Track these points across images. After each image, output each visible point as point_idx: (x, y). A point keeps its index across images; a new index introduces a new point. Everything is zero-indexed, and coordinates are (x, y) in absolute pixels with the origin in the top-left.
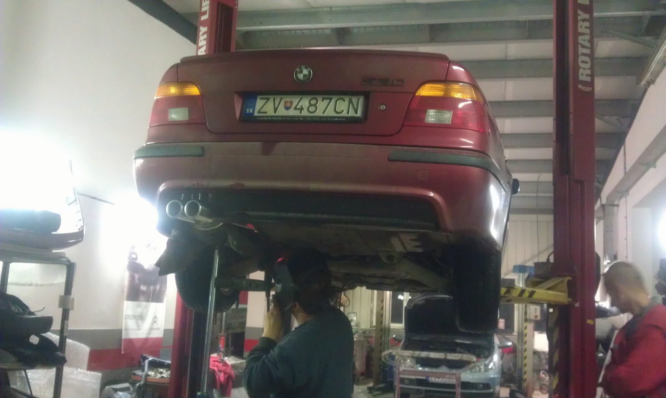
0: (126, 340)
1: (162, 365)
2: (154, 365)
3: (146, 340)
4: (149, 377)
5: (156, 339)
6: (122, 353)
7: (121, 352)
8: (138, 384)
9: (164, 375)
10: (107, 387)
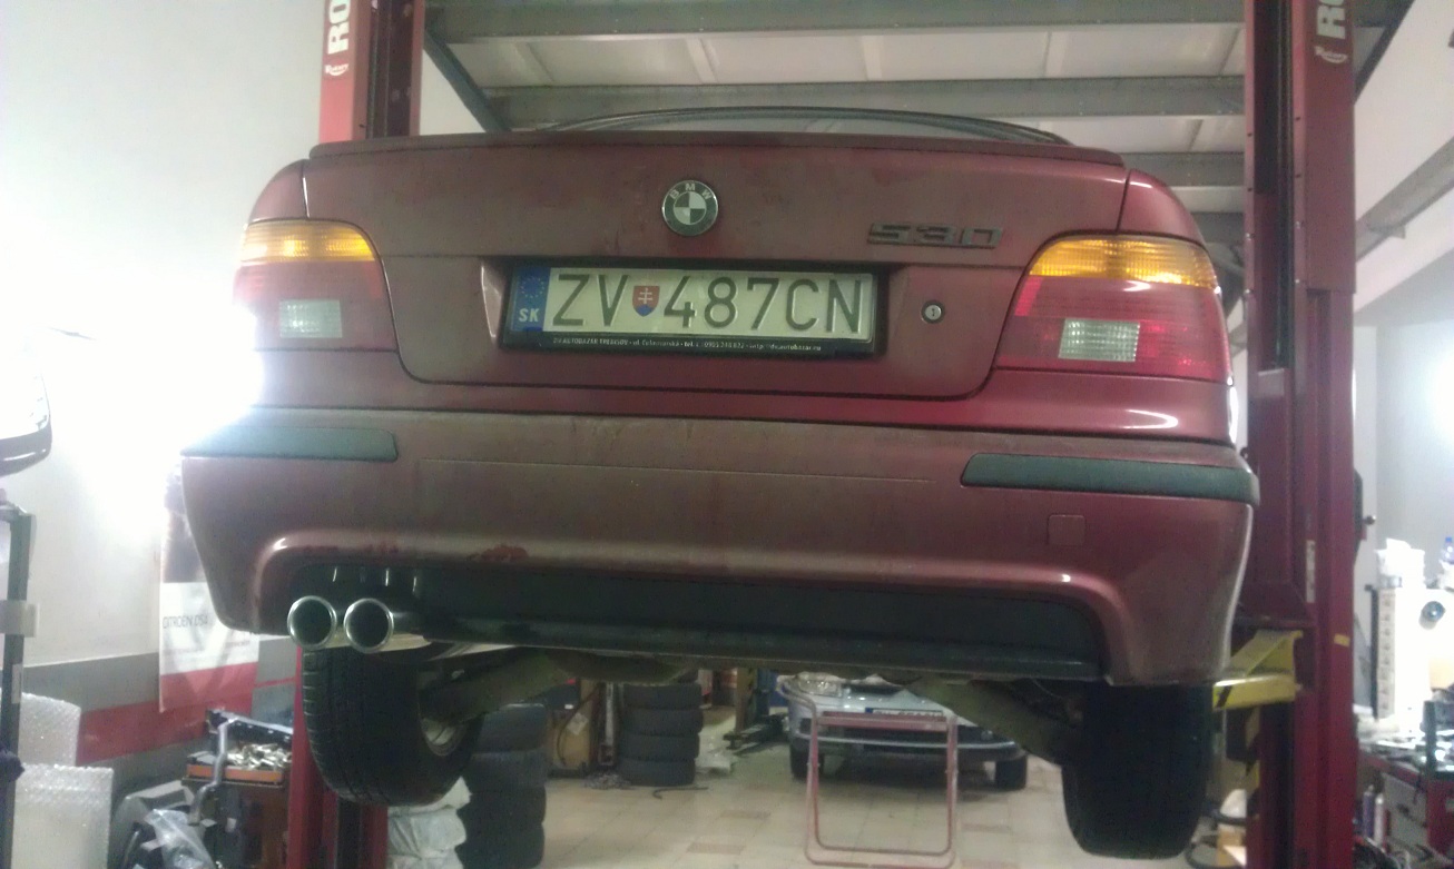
0: (169, 677)
1: (260, 736)
2: (241, 736)
3: (218, 673)
4: (230, 767)
5: (241, 667)
6: (162, 710)
7: (158, 708)
8: (204, 789)
9: (271, 760)
10: (128, 798)
